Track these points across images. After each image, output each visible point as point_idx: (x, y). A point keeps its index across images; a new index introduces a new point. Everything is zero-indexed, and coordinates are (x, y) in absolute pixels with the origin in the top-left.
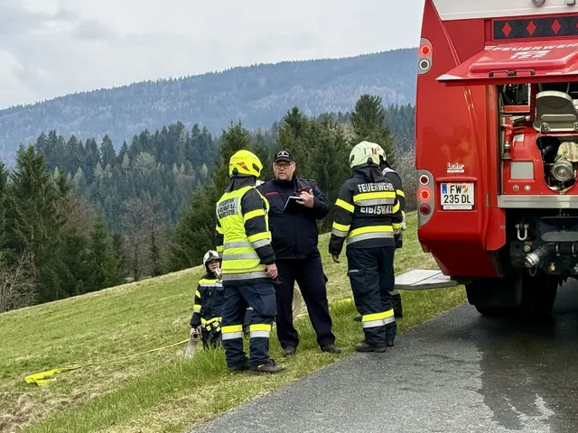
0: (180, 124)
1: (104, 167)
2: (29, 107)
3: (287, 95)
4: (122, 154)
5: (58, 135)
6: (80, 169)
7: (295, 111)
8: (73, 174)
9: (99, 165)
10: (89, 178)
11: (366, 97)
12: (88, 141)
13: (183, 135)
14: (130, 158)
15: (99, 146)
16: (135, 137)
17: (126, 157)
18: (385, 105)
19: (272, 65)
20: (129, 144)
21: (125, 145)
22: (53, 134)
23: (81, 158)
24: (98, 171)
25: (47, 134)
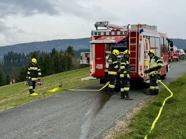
0: (39, 51)
1: (22, 59)
2: (10, 46)
3: (64, 46)
4: (27, 56)
5: (13, 52)
6: (17, 59)
7: (54, 49)
8: (16, 60)
9: (21, 59)
10: (19, 61)
11: (70, 46)
12: (19, 53)
13: (40, 53)
14: (28, 57)
15: (22, 55)
16: (30, 53)
17: (27, 57)
18: (74, 49)
19: (61, 40)
20: (28, 55)
21: (27, 55)
22: (12, 52)
23: (18, 57)
24: (21, 60)
25: (10, 52)
